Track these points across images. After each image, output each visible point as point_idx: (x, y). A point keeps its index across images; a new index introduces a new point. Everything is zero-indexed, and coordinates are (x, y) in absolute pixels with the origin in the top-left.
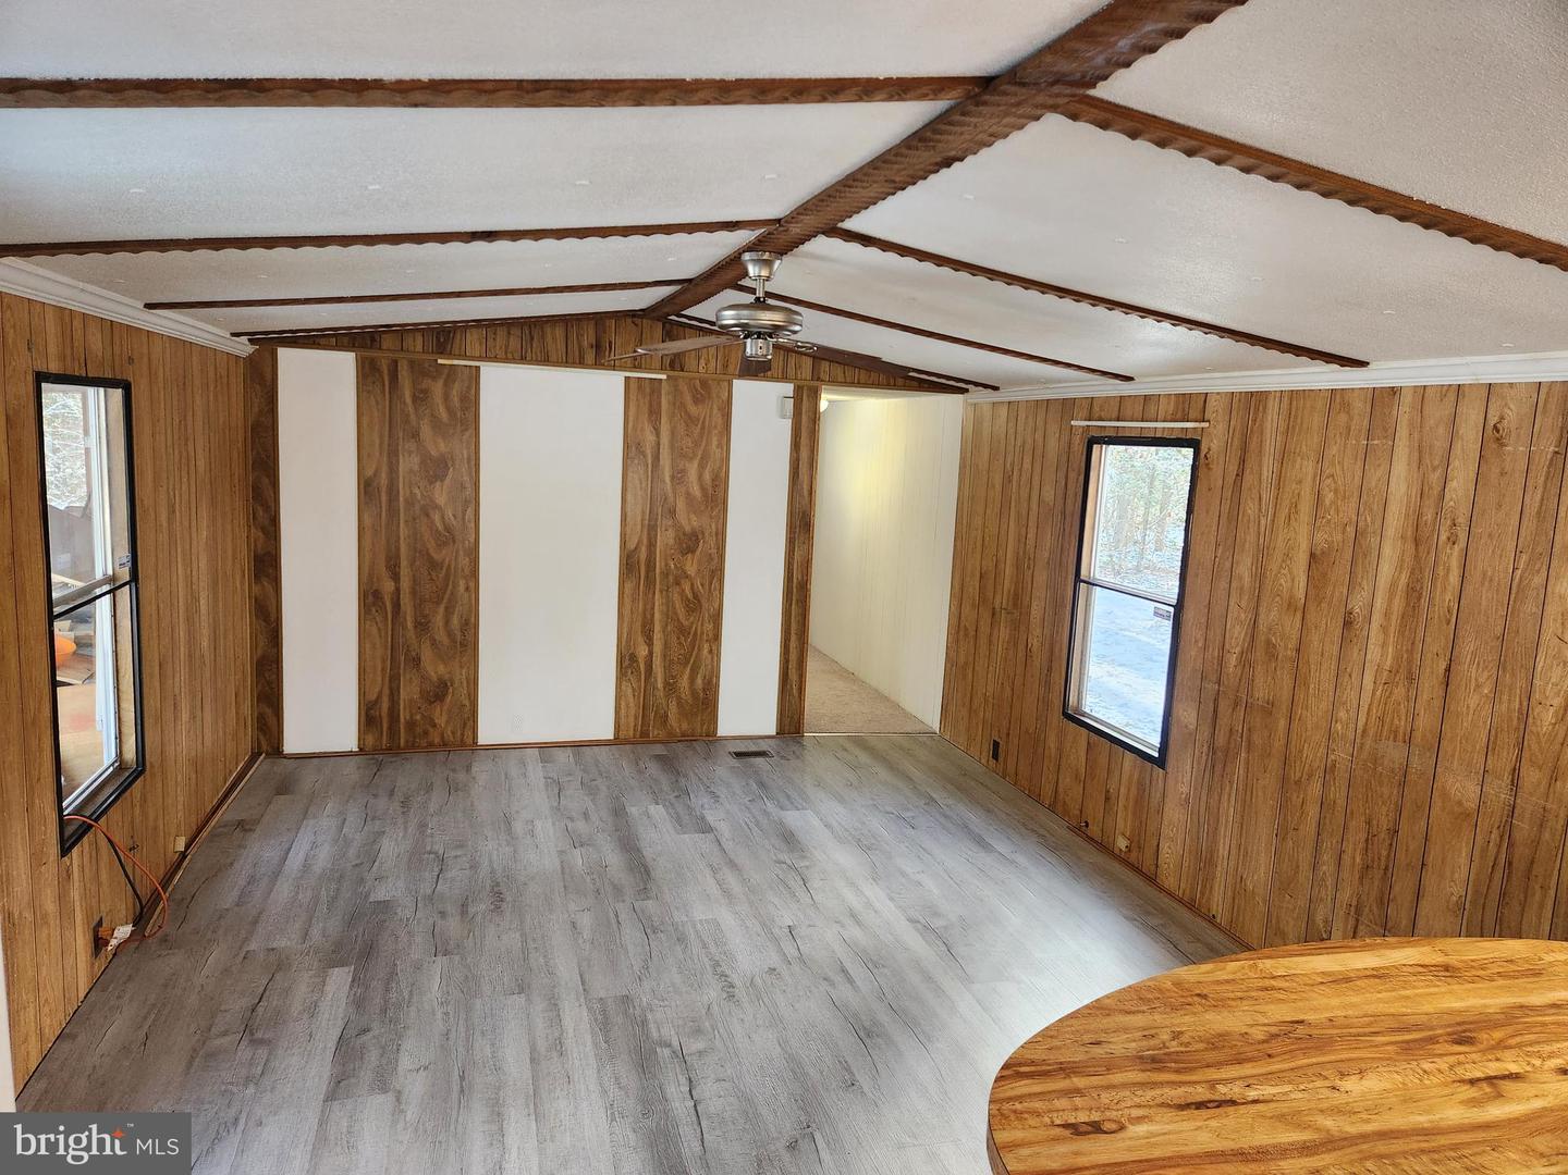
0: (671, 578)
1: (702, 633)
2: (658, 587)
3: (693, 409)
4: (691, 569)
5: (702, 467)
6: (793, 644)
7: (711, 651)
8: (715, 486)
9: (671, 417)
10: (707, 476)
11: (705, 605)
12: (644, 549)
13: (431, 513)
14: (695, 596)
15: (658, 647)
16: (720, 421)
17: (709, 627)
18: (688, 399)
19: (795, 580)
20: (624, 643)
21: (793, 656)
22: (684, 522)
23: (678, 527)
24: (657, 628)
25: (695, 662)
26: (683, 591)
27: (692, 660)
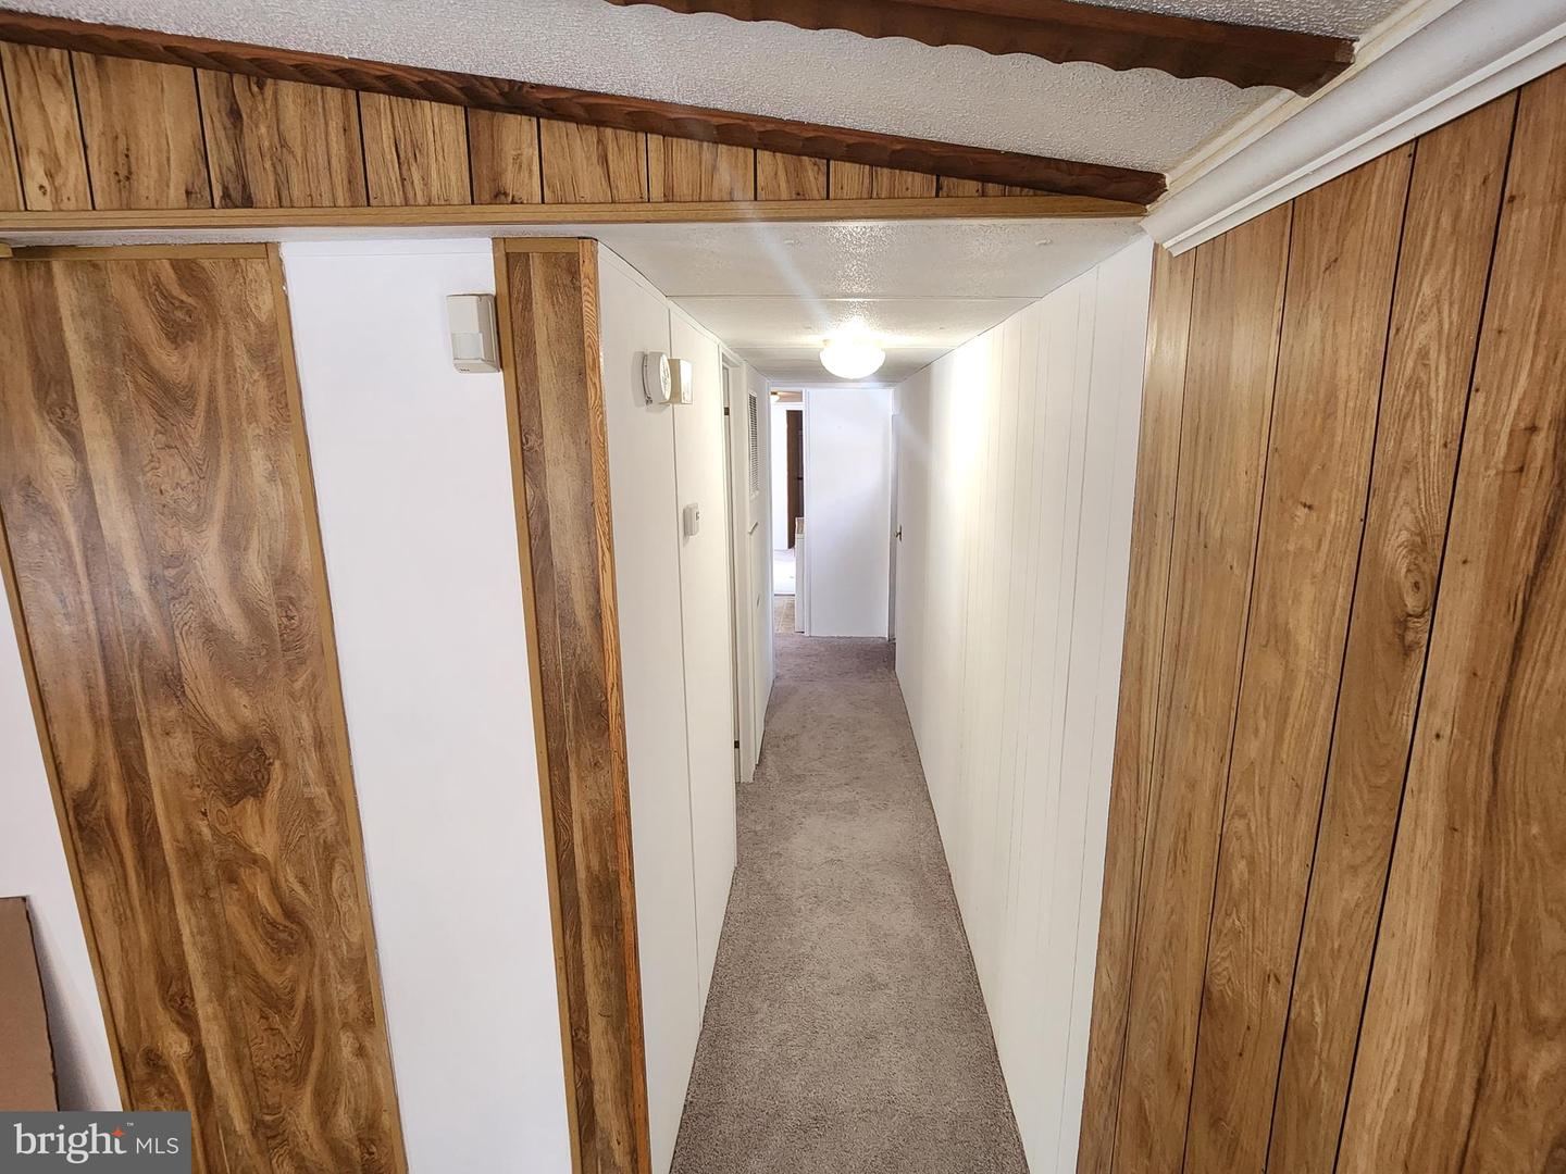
0: (210, 867)
1: (327, 1009)
2: (178, 888)
3: (167, 360)
4: (264, 843)
5: (234, 544)
6: (599, 1038)
7: (361, 1052)
8: (287, 604)
9: (108, 389)
10: (256, 572)
11: (321, 935)
12: (114, 787)
14: (289, 913)
15: (214, 1037)
16: (262, 393)
17: (343, 991)
18: (148, 328)
19: (582, 874)
20: (120, 1007)
21: (604, 1072)
22: (214, 710)
23: (203, 732)
24: (201, 991)
25: (322, 1076)
26: (251, 899)
27: (314, 1069)
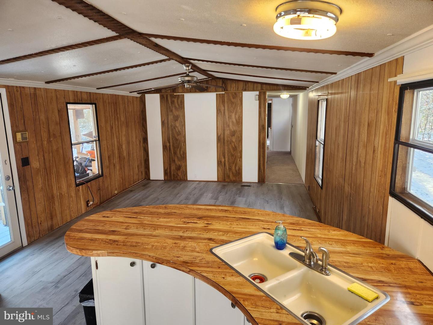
0: (229, 142)
1: (237, 156)
2: (226, 145)
3: (233, 100)
4: (234, 140)
5: (236, 114)
6: (261, 158)
7: (240, 161)
8: (239, 119)
9: (228, 102)
10: (237, 116)
11: (238, 149)
12: (222, 135)
13: (176, 128)
14: (235, 147)
15: (227, 159)
16: (240, 103)
17: (239, 154)
18: (231, 98)
19: (261, 143)
20: (218, 158)
21: (262, 162)
22: (232, 128)
23: (230, 130)
24: (226, 154)
25: (236, 163)
26: (232, 145)
27: (235, 162)
